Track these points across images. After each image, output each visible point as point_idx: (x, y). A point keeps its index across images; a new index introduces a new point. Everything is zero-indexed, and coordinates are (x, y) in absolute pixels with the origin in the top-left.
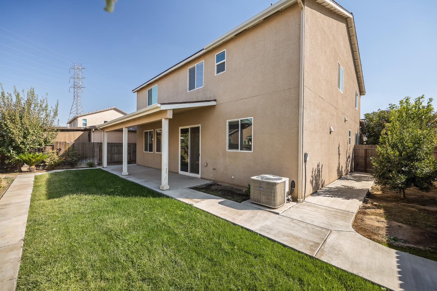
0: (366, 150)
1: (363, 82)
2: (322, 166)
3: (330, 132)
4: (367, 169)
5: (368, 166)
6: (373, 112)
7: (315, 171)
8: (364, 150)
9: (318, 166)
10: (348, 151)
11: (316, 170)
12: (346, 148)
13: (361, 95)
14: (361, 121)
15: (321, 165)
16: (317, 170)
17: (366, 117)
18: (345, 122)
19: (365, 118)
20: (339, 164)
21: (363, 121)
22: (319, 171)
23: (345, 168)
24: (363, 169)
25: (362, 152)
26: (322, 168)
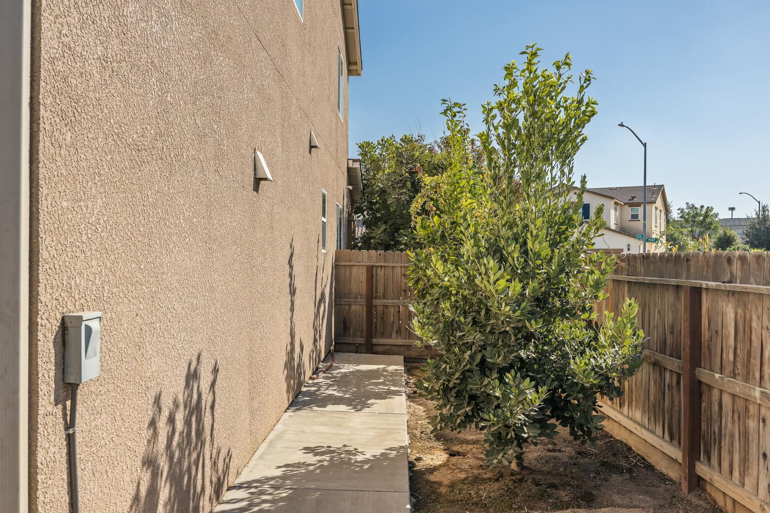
0: (370, 270)
1: (356, 26)
2: (216, 371)
3: (258, 182)
4: (375, 341)
5: (376, 327)
6: (382, 140)
7: (171, 420)
8: (365, 268)
9: (192, 376)
10: (319, 277)
11: (176, 405)
12: (315, 261)
13: (350, 72)
14: (350, 165)
15: (211, 368)
16: (182, 408)
17: (364, 154)
18: (310, 152)
19: (360, 158)
20: (292, 335)
21: (357, 165)
22: (195, 410)
23: (311, 347)
24: (361, 340)
25: (358, 280)
26: (213, 385)
